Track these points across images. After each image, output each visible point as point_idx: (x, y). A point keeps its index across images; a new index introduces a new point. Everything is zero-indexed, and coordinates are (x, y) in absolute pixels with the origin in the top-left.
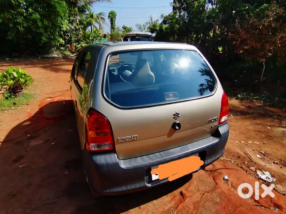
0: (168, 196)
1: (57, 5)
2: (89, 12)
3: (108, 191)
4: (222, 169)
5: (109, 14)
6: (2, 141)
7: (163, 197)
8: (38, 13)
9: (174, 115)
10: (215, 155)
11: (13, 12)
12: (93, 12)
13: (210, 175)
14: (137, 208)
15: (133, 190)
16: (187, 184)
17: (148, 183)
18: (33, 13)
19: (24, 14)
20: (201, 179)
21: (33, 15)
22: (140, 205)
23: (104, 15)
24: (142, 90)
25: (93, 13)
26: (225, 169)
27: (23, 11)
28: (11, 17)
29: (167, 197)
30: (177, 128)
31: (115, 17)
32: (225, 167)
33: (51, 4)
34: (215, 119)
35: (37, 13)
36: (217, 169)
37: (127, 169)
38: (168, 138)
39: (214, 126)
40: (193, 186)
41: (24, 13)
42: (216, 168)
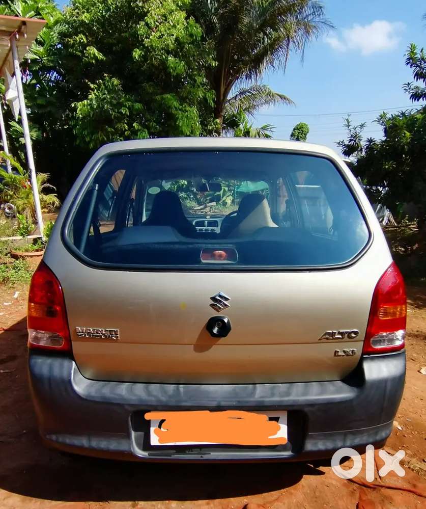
0: (212, 505)
1: (180, 114)
2: (244, 125)
3: (54, 437)
4: (401, 491)
5: (294, 129)
6: (6, 328)
7: (200, 502)
8: (148, 130)
9: (213, 299)
10: (345, 435)
11: (109, 129)
12: (252, 125)
13: (353, 492)
14: (130, 503)
15: (102, 451)
16: (275, 494)
17: (142, 448)
18: (138, 130)
19: (126, 133)
20: (317, 494)
21: (139, 133)
22: (138, 501)
23: (272, 130)
24: (191, 246)
25: (251, 127)
26: (411, 494)
27: (124, 127)
28: (105, 139)
29: (208, 504)
30: (215, 331)
31: (305, 135)
32: (413, 489)
33: (172, 113)
34: (349, 333)
35: (146, 130)
36: (382, 486)
37: (88, 399)
38: (197, 354)
39: (344, 352)
40: (286, 502)
41: (126, 130)
42: (383, 484)
